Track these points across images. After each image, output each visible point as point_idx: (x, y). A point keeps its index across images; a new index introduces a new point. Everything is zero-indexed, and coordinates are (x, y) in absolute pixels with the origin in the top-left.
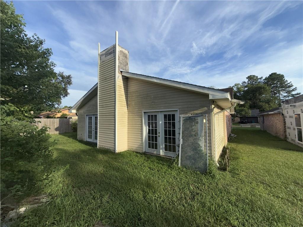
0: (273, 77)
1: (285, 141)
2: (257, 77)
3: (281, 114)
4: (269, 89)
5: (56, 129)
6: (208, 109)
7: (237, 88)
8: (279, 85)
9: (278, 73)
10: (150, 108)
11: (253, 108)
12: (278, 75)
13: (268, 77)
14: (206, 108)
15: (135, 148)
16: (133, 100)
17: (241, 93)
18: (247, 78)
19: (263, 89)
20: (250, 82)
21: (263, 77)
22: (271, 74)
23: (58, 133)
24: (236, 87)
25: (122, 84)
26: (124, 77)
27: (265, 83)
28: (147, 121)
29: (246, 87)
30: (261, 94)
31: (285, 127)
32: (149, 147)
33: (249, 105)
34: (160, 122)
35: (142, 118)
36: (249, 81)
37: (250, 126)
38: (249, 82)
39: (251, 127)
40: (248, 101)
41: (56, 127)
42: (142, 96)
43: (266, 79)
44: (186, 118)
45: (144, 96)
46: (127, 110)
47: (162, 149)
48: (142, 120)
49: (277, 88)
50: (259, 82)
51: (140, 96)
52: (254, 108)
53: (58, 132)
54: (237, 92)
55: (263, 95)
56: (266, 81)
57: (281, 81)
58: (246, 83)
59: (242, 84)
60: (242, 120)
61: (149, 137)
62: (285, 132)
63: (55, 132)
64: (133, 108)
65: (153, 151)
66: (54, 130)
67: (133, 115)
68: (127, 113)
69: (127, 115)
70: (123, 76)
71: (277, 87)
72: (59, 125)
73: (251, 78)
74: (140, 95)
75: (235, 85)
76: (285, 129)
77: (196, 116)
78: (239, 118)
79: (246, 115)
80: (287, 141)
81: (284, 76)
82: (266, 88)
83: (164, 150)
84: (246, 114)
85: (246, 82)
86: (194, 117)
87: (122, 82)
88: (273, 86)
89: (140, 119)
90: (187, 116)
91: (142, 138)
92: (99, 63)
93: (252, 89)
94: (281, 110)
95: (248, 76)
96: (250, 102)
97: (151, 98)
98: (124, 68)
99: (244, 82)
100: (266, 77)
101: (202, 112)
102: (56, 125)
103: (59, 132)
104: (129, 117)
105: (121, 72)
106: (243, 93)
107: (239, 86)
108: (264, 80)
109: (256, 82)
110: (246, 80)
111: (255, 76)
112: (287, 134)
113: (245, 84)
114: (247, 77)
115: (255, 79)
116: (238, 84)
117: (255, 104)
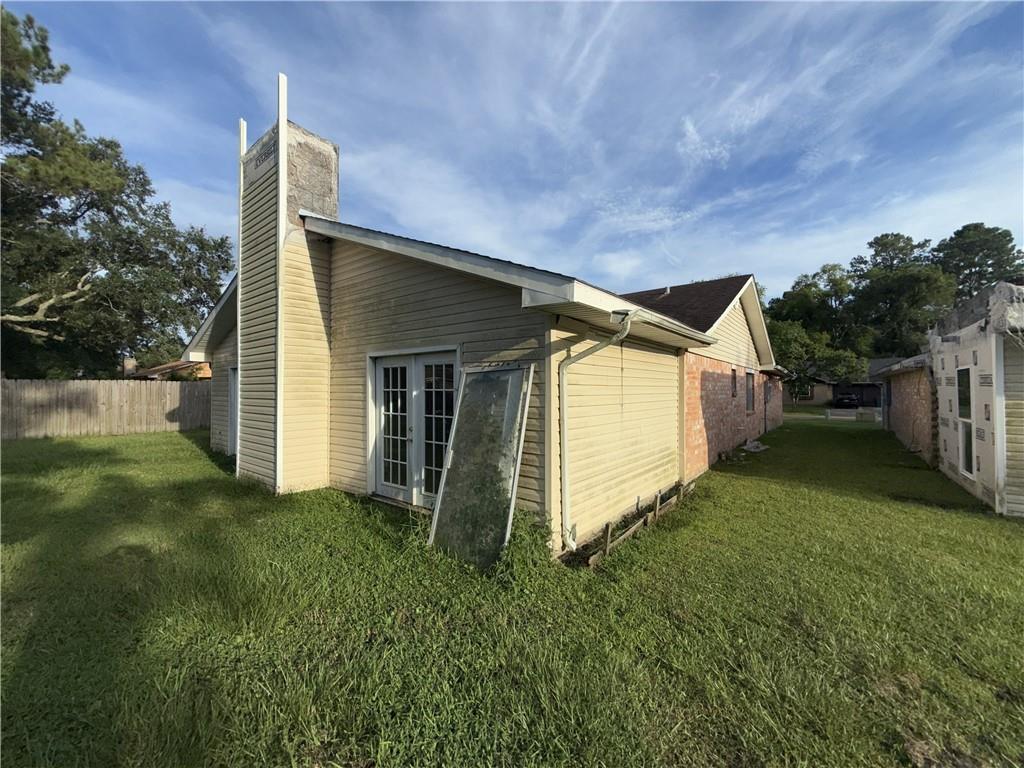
0: (968, 241)
1: (934, 468)
2: (909, 239)
3: (927, 371)
4: (950, 285)
5: (171, 416)
6: (539, 343)
7: (830, 281)
8: (990, 269)
9: (988, 225)
10: (387, 344)
11: (886, 351)
12: (989, 231)
13: (951, 239)
14: (533, 342)
15: (346, 480)
16: (345, 318)
17: (846, 299)
18: (871, 245)
19: (924, 285)
20: (884, 259)
21: (930, 240)
22: (960, 229)
23: (178, 429)
24: (825, 277)
25: (309, 261)
26: (315, 237)
27: (935, 262)
28: (381, 389)
29: (862, 277)
30: (917, 301)
31: (935, 418)
32: (387, 479)
33: (871, 340)
34: (414, 393)
35: (365, 377)
36: (877, 254)
37: (854, 418)
38: (879, 259)
39: (857, 421)
40: (871, 328)
41: (168, 409)
42: (367, 302)
43: (942, 247)
44: (474, 377)
45: (372, 301)
46: (326, 351)
47: (418, 485)
48: (365, 385)
49: (984, 282)
50: (917, 259)
51: (363, 303)
52: (889, 354)
53: (178, 424)
54: (827, 295)
55: (927, 307)
56: (941, 255)
57: (999, 254)
58: (865, 262)
59: (852, 266)
60: (840, 396)
61: (387, 441)
62: (935, 436)
63: (168, 424)
64: (343, 345)
65: (395, 491)
66: (164, 417)
67: (343, 366)
68: (328, 359)
69: (328, 367)
70: (308, 233)
71: (981, 275)
72: (180, 404)
73: (887, 243)
74: (363, 299)
75: (824, 271)
76: (935, 427)
77: (503, 368)
78: (831, 388)
79: (850, 376)
80: (939, 471)
81: (1010, 235)
82: (936, 280)
83: (423, 488)
84: (849, 373)
85: (868, 259)
86: (497, 374)
87: (306, 252)
88: (967, 272)
89: (361, 380)
90: (479, 369)
91: (365, 449)
92: (242, 190)
93: (883, 282)
94: (926, 355)
95: (876, 239)
96: (877, 332)
97: (388, 308)
98: (316, 205)
99: (861, 260)
100: (944, 240)
101: (524, 355)
102: (168, 402)
103: (180, 426)
104: (336, 374)
105: (303, 218)
106: (851, 297)
107: (838, 275)
108: (934, 250)
109: (903, 260)
110: (868, 253)
111: (903, 237)
112: (941, 445)
113: (863, 266)
114: (871, 240)
115: (901, 249)
116: (835, 267)
117: (894, 338)
